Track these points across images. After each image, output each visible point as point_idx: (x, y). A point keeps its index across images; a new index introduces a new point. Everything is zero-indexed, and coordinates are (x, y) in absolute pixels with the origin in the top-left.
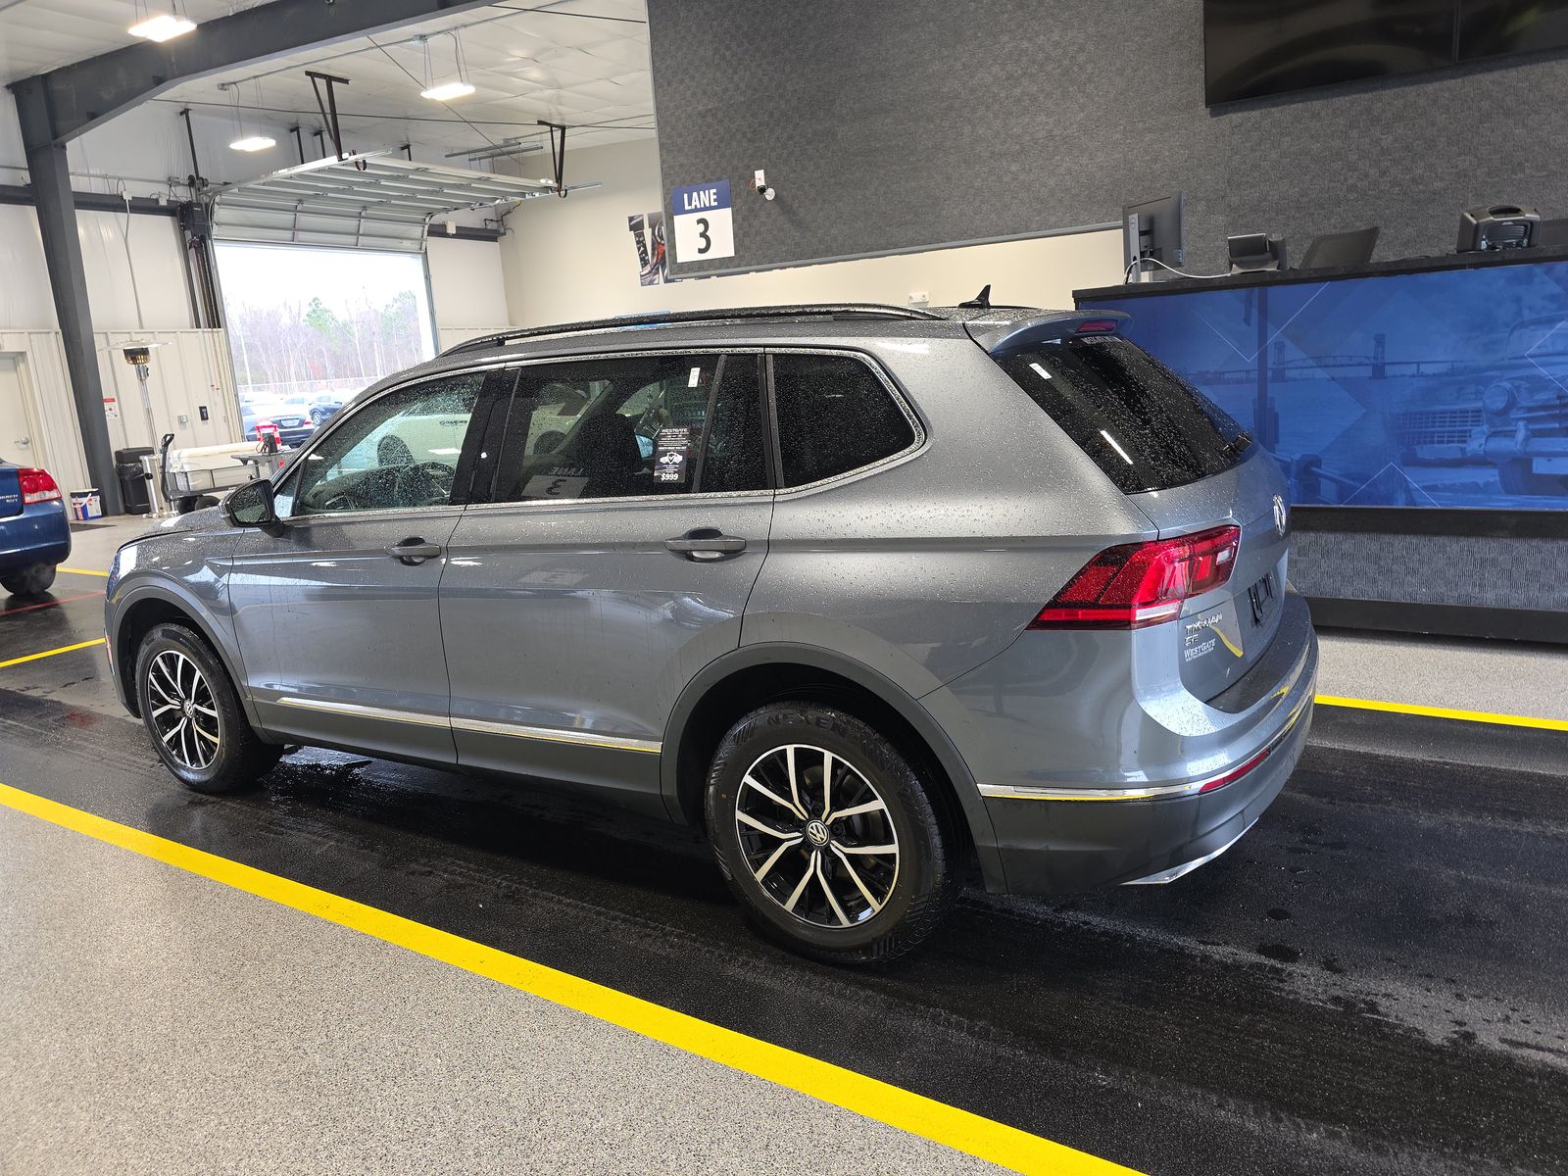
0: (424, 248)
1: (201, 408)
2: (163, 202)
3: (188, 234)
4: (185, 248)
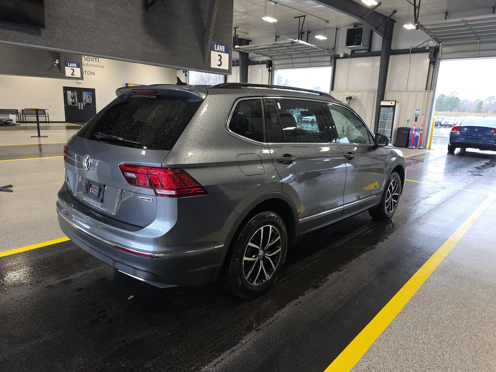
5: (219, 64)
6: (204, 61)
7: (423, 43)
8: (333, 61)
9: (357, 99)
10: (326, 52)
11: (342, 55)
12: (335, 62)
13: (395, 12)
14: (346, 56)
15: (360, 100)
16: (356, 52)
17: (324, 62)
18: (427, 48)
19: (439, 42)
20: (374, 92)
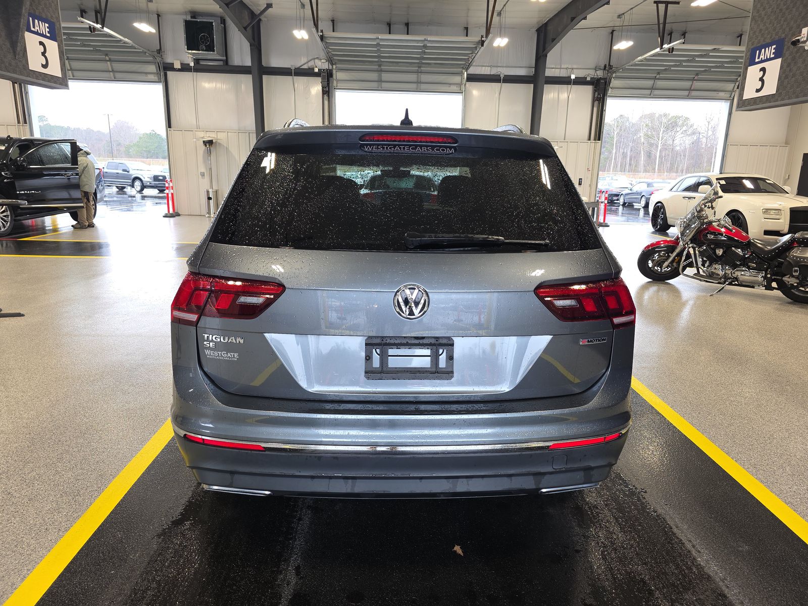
0: (732, 96)
1: (580, 179)
2: (588, 79)
3: (596, 93)
4: (594, 100)
6: (15, 53)
7: (307, 62)
8: (162, 74)
9: (219, 144)
10: (147, 56)
11: (177, 65)
12: (166, 75)
13: (269, 6)
14: (185, 68)
15: (225, 145)
16: (202, 63)
17: (144, 74)
18: (316, 70)
19: (332, 64)
20: (247, 134)
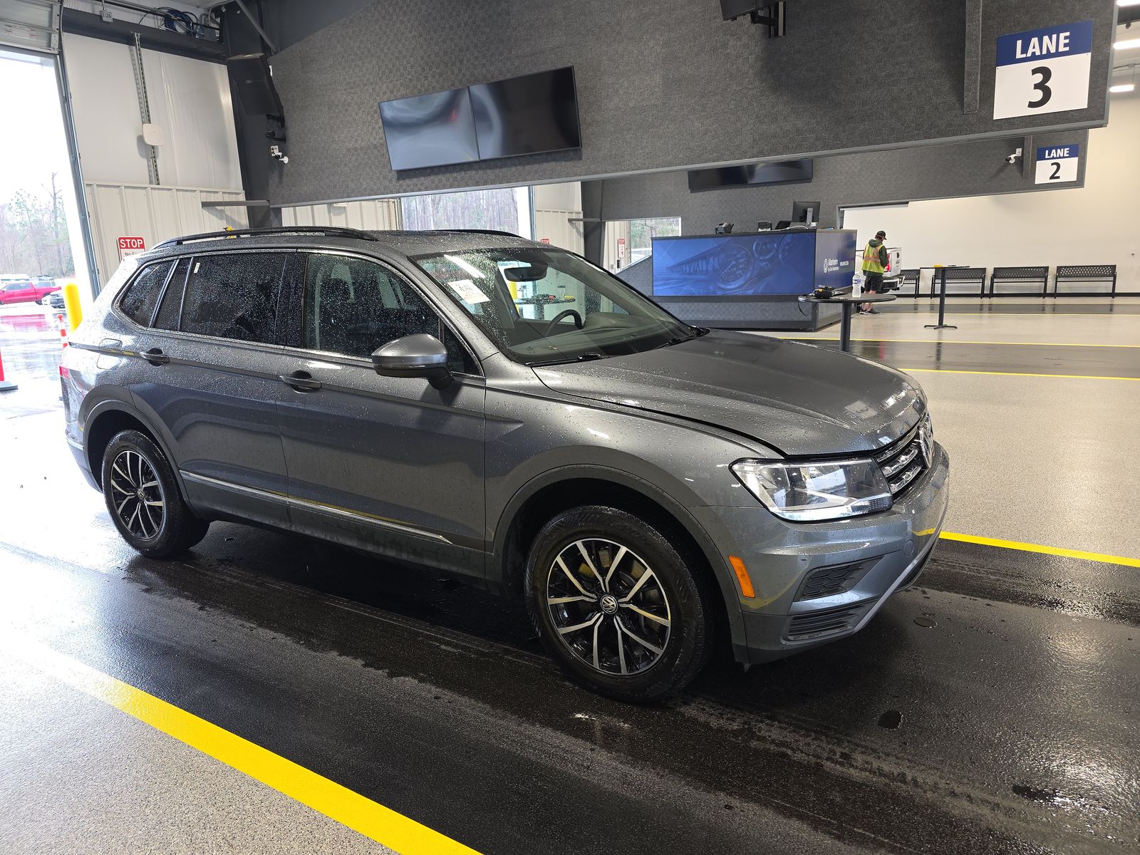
5: (1039, 95)
6: (962, 106)
